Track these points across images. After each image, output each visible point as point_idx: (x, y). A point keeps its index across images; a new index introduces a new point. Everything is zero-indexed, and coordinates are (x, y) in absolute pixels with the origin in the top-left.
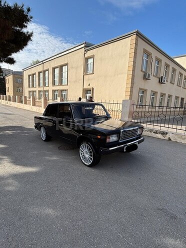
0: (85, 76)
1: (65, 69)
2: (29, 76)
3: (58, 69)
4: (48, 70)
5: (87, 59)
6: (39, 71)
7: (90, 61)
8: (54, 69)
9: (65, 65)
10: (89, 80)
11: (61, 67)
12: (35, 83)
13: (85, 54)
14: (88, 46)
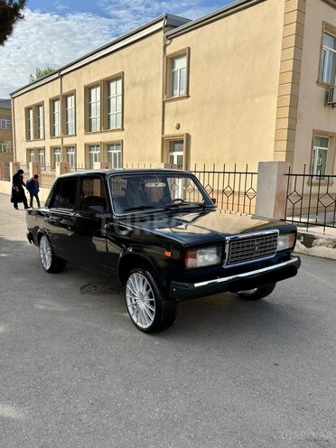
0: (167, 105)
1: (115, 88)
2: (28, 110)
3: (99, 89)
4: (73, 93)
5: (170, 61)
6: (51, 96)
7: (181, 64)
8: (88, 89)
9: (116, 78)
10: (177, 113)
11: (106, 84)
12: (41, 127)
13: (165, 46)
14: (174, 26)
